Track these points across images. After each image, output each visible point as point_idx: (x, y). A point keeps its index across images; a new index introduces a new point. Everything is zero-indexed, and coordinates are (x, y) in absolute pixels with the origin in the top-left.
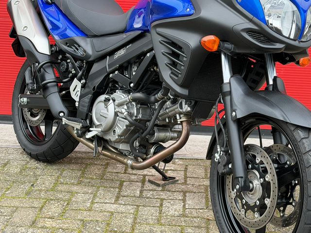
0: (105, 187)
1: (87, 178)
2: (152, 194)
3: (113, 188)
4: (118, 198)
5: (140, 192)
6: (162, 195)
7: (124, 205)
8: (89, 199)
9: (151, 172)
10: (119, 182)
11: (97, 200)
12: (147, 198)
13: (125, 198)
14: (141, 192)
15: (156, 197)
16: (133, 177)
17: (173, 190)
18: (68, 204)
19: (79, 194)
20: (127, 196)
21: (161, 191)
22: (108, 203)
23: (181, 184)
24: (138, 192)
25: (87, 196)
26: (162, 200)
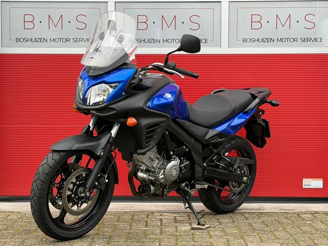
13: (151, 226)
14: (161, 224)
16: (153, 219)
17: (183, 223)
19: (120, 225)
20: (153, 225)
21: (174, 223)
22: (141, 227)
24: (159, 224)
25: (126, 226)
26: (176, 226)
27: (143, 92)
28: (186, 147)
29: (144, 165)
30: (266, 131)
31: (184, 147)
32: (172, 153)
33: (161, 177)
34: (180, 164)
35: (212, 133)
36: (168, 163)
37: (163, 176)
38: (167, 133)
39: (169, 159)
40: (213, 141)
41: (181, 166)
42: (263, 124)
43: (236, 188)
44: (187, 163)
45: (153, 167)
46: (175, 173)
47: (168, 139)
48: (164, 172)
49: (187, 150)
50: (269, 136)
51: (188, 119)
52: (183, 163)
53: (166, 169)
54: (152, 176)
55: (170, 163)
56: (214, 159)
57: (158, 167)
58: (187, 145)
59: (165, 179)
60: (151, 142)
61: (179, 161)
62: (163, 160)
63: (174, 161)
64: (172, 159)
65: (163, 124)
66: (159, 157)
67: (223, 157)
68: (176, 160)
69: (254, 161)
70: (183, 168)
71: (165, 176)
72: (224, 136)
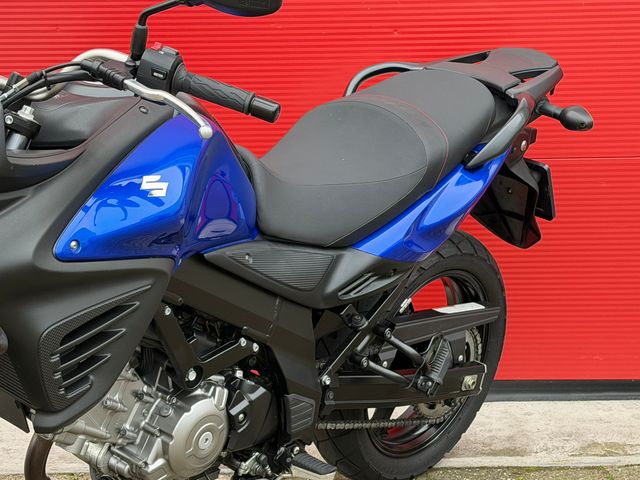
27: (36, 192)
28: (250, 339)
29: (81, 437)
30: (540, 202)
31: (243, 342)
32: (192, 376)
33: (151, 468)
34: (230, 403)
35: (354, 262)
36: (180, 411)
37: (161, 462)
38: (168, 311)
39: (183, 394)
41: (233, 412)
42: (532, 181)
43: (439, 407)
44: (253, 396)
45: (121, 433)
46: (209, 444)
48: (165, 445)
49: (256, 347)
50: (549, 217)
51: (256, 230)
52: (240, 399)
53: (171, 437)
54: (122, 458)
55: (189, 410)
56: (359, 348)
57: (143, 424)
58: (253, 332)
59: (171, 469)
60: (91, 377)
61: (226, 391)
62: (162, 398)
63: (204, 397)
64: (199, 392)
65: (138, 303)
66: (145, 388)
67: (393, 338)
68: (213, 394)
69: (497, 310)
70: (241, 416)
71: (168, 461)
72: (395, 270)
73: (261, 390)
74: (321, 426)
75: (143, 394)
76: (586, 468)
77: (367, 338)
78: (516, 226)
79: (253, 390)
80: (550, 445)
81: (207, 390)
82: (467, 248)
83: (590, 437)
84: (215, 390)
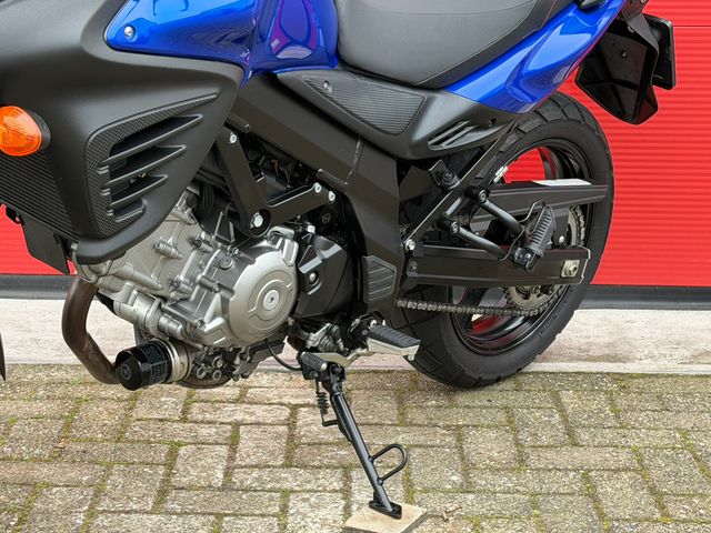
0: (128, 464)
1: (79, 441)
2: (258, 479)
3: (150, 464)
4: (162, 494)
5: (226, 475)
6: (286, 479)
7: (179, 515)
8: (81, 503)
9: (253, 413)
10: (166, 448)
11: (105, 504)
12: (245, 491)
13: (183, 494)
14: (228, 473)
15: (269, 486)
16: (205, 431)
17: (316, 463)
18: (21, 521)
19: (54, 490)
20: (189, 488)
21: (283, 466)
22: (136, 512)
23: (337, 444)
24: (220, 475)
25: (77, 495)
26: (286, 494)
28: (327, 186)
29: (128, 283)
30: (658, 66)
31: (318, 187)
32: (258, 222)
33: (209, 327)
34: (300, 260)
35: (446, 107)
36: (243, 263)
37: (219, 321)
38: (233, 139)
39: (247, 243)
40: (444, 146)
41: (304, 269)
42: (652, 38)
43: (533, 297)
44: (327, 254)
45: (175, 285)
46: (275, 305)
47: (238, 164)
48: (225, 301)
49: (332, 196)
50: (668, 85)
51: (337, 58)
52: (312, 255)
53: (232, 292)
54: (175, 316)
55: (253, 263)
56: (449, 212)
57: (199, 277)
58: (329, 176)
59: (231, 331)
60: (145, 202)
61: (296, 245)
62: (222, 249)
63: (271, 249)
64: (265, 243)
65: (201, 116)
66: (203, 235)
67: (488, 203)
68: (282, 247)
69: (605, 188)
70: (313, 275)
71: (227, 321)
72: (494, 121)
73: (336, 248)
74: (401, 303)
75: (200, 241)
76: (697, 376)
77: (458, 201)
78: (629, 98)
79: (327, 247)
80: (656, 353)
81: (275, 243)
82: (573, 114)
83: (701, 346)
84: (283, 242)
